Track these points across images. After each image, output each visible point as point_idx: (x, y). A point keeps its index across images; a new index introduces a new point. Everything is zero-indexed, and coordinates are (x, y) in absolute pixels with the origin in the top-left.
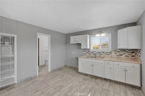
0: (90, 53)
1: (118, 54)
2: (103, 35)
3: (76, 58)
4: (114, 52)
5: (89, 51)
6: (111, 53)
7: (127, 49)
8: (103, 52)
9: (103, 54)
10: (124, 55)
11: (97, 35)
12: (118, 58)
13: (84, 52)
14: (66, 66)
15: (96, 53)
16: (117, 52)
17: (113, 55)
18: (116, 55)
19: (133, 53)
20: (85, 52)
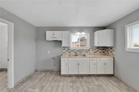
0: (70, 51)
1: (94, 51)
2: (83, 33)
3: (53, 58)
4: (91, 49)
5: (68, 49)
6: (89, 50)
7: (100, 47)
8: (83, 50)
9: (83, 51)
10: (98, 52)
11: (78, 33)
12: (94, 54)
13: (63, 51)
14: (36, 71)
15: (76, 51)
16: (93, 50)
17: (91, 52)
18: (93, 52)
19: (104, 49)
20: (65, 51)
